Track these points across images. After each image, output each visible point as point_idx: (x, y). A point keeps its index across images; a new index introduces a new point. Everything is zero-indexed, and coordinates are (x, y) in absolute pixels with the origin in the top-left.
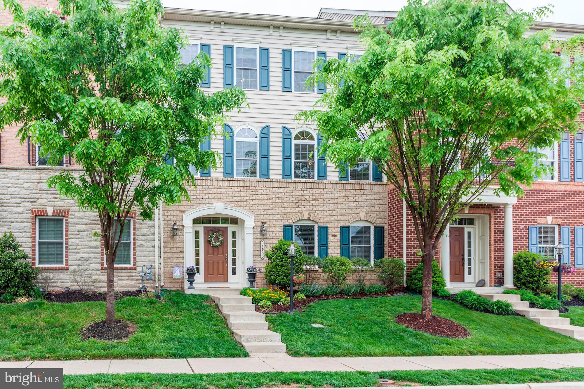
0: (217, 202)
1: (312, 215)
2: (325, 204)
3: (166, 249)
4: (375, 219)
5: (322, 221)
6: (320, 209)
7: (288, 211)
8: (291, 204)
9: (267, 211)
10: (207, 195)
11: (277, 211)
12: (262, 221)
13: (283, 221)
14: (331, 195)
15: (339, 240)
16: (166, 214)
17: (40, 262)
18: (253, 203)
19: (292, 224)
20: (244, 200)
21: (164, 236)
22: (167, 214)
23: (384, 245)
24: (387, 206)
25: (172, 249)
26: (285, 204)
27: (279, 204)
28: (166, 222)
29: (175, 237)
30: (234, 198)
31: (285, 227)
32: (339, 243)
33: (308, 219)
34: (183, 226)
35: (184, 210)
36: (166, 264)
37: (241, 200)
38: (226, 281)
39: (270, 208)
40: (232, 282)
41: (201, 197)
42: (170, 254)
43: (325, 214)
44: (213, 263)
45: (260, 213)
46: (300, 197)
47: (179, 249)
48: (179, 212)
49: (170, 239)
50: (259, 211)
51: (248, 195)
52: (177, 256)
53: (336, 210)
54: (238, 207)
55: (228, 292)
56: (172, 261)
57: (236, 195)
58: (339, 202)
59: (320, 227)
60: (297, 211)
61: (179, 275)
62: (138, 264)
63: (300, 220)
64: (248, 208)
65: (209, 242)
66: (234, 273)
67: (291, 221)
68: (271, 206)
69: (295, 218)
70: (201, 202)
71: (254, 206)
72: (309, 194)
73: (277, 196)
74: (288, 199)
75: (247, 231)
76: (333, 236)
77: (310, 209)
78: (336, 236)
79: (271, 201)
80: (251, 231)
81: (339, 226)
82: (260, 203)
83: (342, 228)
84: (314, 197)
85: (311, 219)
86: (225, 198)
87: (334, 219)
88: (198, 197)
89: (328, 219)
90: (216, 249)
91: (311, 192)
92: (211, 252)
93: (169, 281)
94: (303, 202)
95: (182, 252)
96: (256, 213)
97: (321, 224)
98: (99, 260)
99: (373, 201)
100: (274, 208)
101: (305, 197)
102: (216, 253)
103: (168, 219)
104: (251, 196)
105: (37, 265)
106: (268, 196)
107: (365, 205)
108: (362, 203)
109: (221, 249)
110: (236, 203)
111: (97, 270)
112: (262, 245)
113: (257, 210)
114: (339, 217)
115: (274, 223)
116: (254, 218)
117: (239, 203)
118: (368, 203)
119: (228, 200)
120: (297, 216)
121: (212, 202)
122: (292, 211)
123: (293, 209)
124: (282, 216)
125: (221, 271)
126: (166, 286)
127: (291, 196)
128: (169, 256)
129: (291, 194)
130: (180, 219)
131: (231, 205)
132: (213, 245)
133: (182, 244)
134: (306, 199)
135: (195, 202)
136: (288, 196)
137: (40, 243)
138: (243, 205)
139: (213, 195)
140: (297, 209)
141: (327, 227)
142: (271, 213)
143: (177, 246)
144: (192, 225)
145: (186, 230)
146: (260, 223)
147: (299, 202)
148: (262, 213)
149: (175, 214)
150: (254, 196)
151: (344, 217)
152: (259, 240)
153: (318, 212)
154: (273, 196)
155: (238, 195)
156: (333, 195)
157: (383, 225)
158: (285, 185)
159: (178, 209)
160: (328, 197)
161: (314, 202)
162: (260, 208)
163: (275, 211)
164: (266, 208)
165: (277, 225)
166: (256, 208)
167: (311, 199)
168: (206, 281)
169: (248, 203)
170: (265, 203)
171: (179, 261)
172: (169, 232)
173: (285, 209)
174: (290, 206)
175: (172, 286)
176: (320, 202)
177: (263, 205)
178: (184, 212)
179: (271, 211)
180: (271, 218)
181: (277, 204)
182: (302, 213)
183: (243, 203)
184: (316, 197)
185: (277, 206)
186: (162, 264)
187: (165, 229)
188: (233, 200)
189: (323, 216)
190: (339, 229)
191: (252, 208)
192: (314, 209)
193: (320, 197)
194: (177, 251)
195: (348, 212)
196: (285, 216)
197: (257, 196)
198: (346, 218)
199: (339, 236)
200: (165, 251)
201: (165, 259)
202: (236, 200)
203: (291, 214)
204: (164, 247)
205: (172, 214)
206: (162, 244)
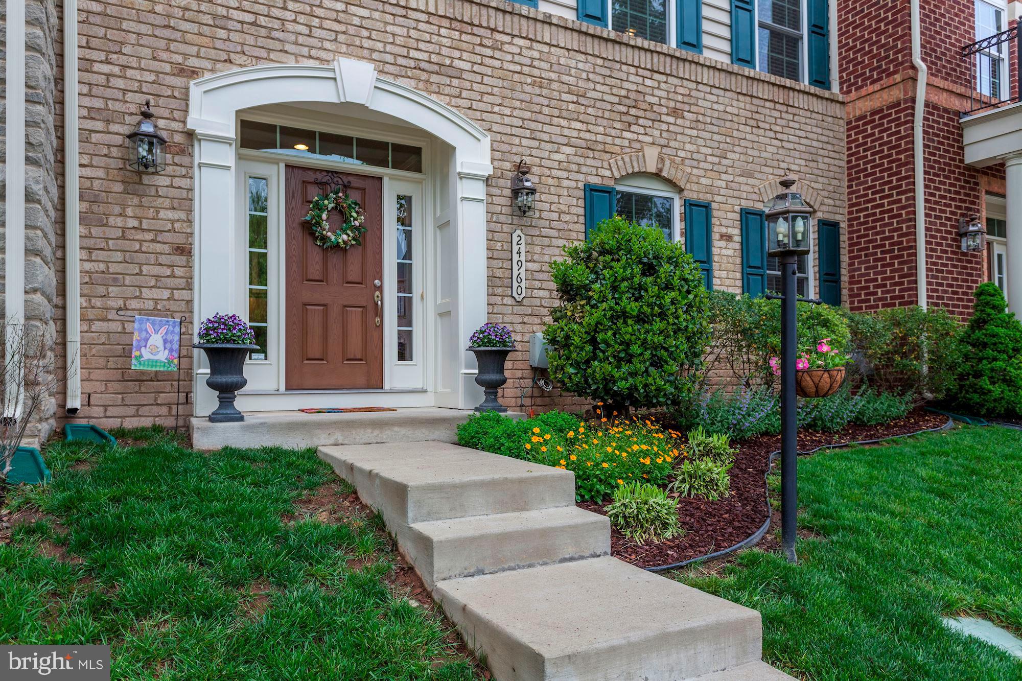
0: (347, 57)
1: (667, 162)
2: (701, 134)
3: (95, 231)
4: (820, 198)
6: (688, 147)
7: (600, 138)
8: (607, 114)
9: (533, 125)
10: (302, 20)
11: (566, 132)
12: (517, 160)
13: (584, 169)
14: (715, 107)
15: (739, 253)
16: (97, 67)
18: (483, 88)
19: (611, 183)
20: (450, 72)
21: (88, 172)
22: (106, 68)
23: (840, 275)
24: (844, 164)
25: (130, 234)
26: (590, 111)
27: (572, 107)
28: (98, 103)
29: (146, 179)
30: (413, 54)
31: (589, 191)
32: (738, 261)
33: (657, 176)
34: (190, 135)
35: (193, 62)
36: (98, 302)
37: (441, 69)
38: (374, 383)
39: (541, 118)
40: (398, 385)
41: (276, 24)
42: (118, 256)
43: (702, 165)
44: (326, 314)
45: (508, 130)
46: (632, 95)
47: (166, 238)
48: (167, 68)
49: (118, 187)
50: (507, 120)
51: (465, 56)
52: (157, 270)
53: (730, 155)
54: (431, 92)
55: (403, 431)
56: (129, 292)
57: (422, 46)
58: (735, 133)
59: (690, 205)
60: (626, 143)
61: (163, 356)
63: (633, 176)
64: (467, 103)
65: (309, 229)
66: (404, 353)
67: (607, 173)
68: (546, 110)
69: (620, 164)
70: (277, 45)
71: (486, 98)
72: (658, 92)
73: (565, 78)
74: (599, 96)
75: (465, 189)
76: (722, 237)
77: (663, 142)
78: (730, 238)
79: (545, 92)
80: (478, 190)
81: (737, 208)
82: (508, 93)
83: (745, 215)
84: (672, 105)
85: (665, 174)
86: (380, 47)
87: (724, 184)
88: (264, 20)
89: (709, 182)
90: (334, 259)
91: (663, 86)
92: (315, 270)
93: (117, 386)
94: (641, 113)
95: (184, 251)
96: (495, 128)
97: (694, 196)
99: (815, 144)
100: (556, 121)
101: (649, 99)
102: (334, 275)
103: (109, 93)
104: (478, 59)
107: (797, 154)
108: (791, 146)
109: (354, 259)
110: (424, 76)
112: (515, 249)
113: (497, 118)
115: (555, 173)
116: (486, 142)
117: (434, 78)
118: (802, 148)
119: (389, 58)
120: (627, 159)
121: (323, 55)
122: (609, 140)
123: (613, 132)
124: (580, 151)
125: (355, 346)
126: (97, 411)
127: (606, 89)
128: (113, 268)
129: (608, 81)
130: (176, 103)
131: (401, 81)
132: (324, 239)
133: (182, 214)
134: (650, 104)
135: (249, 40)
136: (598, 87)
138: (447, 90)
139: (330, 25)
140: (626, 134)
141: (706, 207)
142: (546, 137)
143: (158, 225)
144: (232, 135)
145: (204, 153)
146: (508, 165)
147: (631, 111)
148: (515, 131)
149: (152, 77)
151: (751, 181)
152: (506, 228)
153: (681, 154)
154: (553, 76)
155: (430, 48)
156: (721, 108)
157: (838, 218)
159: (164, 56)
160: (709, 113)
161: (671, 120)
162: (507, 111)
163: (557, 130)
164: (528, 115)
165: (566, 183)
166: (496, 109)
167: (664, 110)
168: (294, 384)
169: (467, 85)
170: (527, 97)
171: (166, 294)
172: (115, 152)
173: (591, 127)
174: (605, 122)
175: (131, 411)
176: (687, 124)
177: (517, 104)
178: (194, 73)
179: (546, 128)
180: (546, 155)
181: (564, 106)
182: (641, 150)
183: (447, 81)
184: (679, 105)
185: (565, 114)
186: (75, 302)
187: (95, 137)
188: (412, 64)
189: (695, 171)
190: (737, 216)
191: (481, 106)
192: (672, 144)
193: (687, 107)
194: (159, 247)
195: (758, 168)
196: (591, 154)
197: (497, 64)
198: (753, 186)
199: (738, 239)
200: (90, 243)
201: (89, 280)
202: (423, 65)
203: (608, 148)
204: (83, 221)
205: (129, 73)
206: (74, 207)
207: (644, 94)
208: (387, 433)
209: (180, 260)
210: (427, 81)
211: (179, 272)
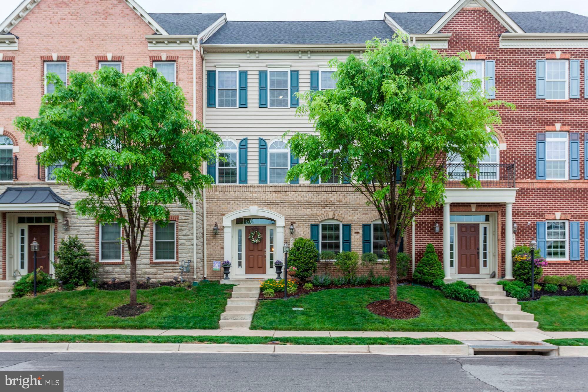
0: (252, 205)
1: (336, 215)
2: (348, 205)
3: (209, 246)
5: (346, 220)
6: (344, 210)
7: (315, 212)
8: (317, 206)
9: (296, 212)
10: (243, 199)
11: (305, 212)
12: (292, 221)
13: (310, 220)
14: (353, 197)
15: (361, 237)
17: (103, 258)
18: (283, 206)
19: (319, 223)
20: (275, 204)
21: (207, 236)
22: (210, 217)
23: (403, 240)
25: (214, 246)
26: (312, 206)
27: (307, 206)
28: (209, 223)
29: (216, 236)
30: (267, 201)
31: (312, 225)
32: (361, 239)
33: (333, 219)
34: (223, 226)
35: (224, 213)
36: (209, 258)
37: (273, 203)
38: (264, 273)
39: (298, 210)
40: (269, 273)
41: (239, 202)
42: (212, 250)
43: (349, 214)
44: (254, 258)
45: (290, 214)
46: (325, 199)
47: (220, 246)
48: (220, 214)
49: (212, 238)
50: (289, 212)
51: (279, 199)
52: (218, 252)
53: (358, 210)
54: (270, 209)
56: (214, 256)
57: (269, 199)
58: (361, 203)
59: (343, 225)
60: (323, 212)
61: (217, 268)
62: (180, 259)
63: (325, 220)
64: (279, 210)
65: (250, 240)
66: (271, 266)
67: (317, 221)
68: (300, 208)
69: (321, 218)
70: (239, 206)
71: (284, 208)
72: (333, 197)
73: (305, 199)
74: (315, 201)
75: (278, 230)
76: (355, 233)
77: (335, 210)
78: (358, 233)
79: (299, 203)
80: (282, 230)
81: (361, 224)
82: (290, 205)
83: (364, 226)
84: (338, 199)
85: (335, 218)
86: (259, 201)
87: (356, 218)
88: (236, 202)
89: (351, 218)
90: (255, 246)
91: (335, 195)
92: (251, 248)
93: (212, 273)
94: (328, 203)
95: (222, 248)
96: (286, 214)
97: (346, 223)
98: (149, 256)
100: (302, 210)
101: (330, 199)
102: (256, 249)
103: (211, 221)
104: (282, 199)
105: (100, 261)
106: (297, 199)
109: (260, 245)
110: (269, 206)
111: (147, 264)
113: (287, 212)
114: (361, 216)
115: (302, 223)
116: (284, 218)
117: (272, 206)
119: (261, 204)
120: (323, 216)
121: (247, 206)
122: (318, 212)
123: (319, 210)
124: (309, 216)
126: (209, 277)
127: (317, 199)
128: (212, 252)
129: (318, 197)
130: (221, 221)
131: (264, 208)
132: (253, 241)
133: (222, 242)
134: (331, 201)
135: (234, 206)
136: (315, 199)
137: (102, 243)
138: (275, 208)
139: (249, 199)
140: (323, 210)
141: (350, 225)
142: (300, 214)
143: (218, 244)
144: (231, 225)
145: (225, 230)
146: (289, 223)
147: (325, 203)
148: (291, 214)
149: (217, 217)
150: (284, 199)
151: (366, 216)
152: (289, 237)
153: (341, 212)
154: (302, 199)
155: (271, 199)
156: (356, 197)
158: (312, 189)
159: (219, 212)
160: (351, 199)
161: (338, 203)
162: (290, 210)
163: (303, 212)
164: (295, 210)
165: (305, 225)
166: (287, 210)
167: (336, 201)
168: (247, 273)
169: (280, 206)
170: (295, 206)
171: (220, 256)
172: (212, 231)
173: (313, 210)
174: (317, 208)
175: (214, 277)
176: (344, 203)
177: (292, 208)
178: (224, 215)
179: (300, 212)
180: (300, 218)
181: (305, 206)
182: (328, 213)
183: (275, 206)
184: (340, 199)
185: (305, 208)
186: (206, 258)
187: (209, 229)
188: (267, 204)
189: (346, 216)
190: (361, 227)
191: (283, 210)
192: (338, 210)
193: (343, 199)
194: (218, 248)
195: (369, 212)
196: (312, 216)
197: (287, 199)
198: (367, 217)
199: (362, 233)
200: (208, 248)
201: (208, 255)
202: (269, 204)
203: (318, 214)
204: (207, 244)
205: (214, 217)
206: (205, 242)
207: (329, 198)
208: (253, 283)
209: (222, 250)
210: (270, 207)
211: (222, 252)
